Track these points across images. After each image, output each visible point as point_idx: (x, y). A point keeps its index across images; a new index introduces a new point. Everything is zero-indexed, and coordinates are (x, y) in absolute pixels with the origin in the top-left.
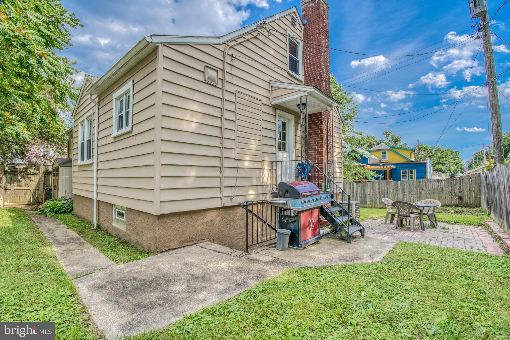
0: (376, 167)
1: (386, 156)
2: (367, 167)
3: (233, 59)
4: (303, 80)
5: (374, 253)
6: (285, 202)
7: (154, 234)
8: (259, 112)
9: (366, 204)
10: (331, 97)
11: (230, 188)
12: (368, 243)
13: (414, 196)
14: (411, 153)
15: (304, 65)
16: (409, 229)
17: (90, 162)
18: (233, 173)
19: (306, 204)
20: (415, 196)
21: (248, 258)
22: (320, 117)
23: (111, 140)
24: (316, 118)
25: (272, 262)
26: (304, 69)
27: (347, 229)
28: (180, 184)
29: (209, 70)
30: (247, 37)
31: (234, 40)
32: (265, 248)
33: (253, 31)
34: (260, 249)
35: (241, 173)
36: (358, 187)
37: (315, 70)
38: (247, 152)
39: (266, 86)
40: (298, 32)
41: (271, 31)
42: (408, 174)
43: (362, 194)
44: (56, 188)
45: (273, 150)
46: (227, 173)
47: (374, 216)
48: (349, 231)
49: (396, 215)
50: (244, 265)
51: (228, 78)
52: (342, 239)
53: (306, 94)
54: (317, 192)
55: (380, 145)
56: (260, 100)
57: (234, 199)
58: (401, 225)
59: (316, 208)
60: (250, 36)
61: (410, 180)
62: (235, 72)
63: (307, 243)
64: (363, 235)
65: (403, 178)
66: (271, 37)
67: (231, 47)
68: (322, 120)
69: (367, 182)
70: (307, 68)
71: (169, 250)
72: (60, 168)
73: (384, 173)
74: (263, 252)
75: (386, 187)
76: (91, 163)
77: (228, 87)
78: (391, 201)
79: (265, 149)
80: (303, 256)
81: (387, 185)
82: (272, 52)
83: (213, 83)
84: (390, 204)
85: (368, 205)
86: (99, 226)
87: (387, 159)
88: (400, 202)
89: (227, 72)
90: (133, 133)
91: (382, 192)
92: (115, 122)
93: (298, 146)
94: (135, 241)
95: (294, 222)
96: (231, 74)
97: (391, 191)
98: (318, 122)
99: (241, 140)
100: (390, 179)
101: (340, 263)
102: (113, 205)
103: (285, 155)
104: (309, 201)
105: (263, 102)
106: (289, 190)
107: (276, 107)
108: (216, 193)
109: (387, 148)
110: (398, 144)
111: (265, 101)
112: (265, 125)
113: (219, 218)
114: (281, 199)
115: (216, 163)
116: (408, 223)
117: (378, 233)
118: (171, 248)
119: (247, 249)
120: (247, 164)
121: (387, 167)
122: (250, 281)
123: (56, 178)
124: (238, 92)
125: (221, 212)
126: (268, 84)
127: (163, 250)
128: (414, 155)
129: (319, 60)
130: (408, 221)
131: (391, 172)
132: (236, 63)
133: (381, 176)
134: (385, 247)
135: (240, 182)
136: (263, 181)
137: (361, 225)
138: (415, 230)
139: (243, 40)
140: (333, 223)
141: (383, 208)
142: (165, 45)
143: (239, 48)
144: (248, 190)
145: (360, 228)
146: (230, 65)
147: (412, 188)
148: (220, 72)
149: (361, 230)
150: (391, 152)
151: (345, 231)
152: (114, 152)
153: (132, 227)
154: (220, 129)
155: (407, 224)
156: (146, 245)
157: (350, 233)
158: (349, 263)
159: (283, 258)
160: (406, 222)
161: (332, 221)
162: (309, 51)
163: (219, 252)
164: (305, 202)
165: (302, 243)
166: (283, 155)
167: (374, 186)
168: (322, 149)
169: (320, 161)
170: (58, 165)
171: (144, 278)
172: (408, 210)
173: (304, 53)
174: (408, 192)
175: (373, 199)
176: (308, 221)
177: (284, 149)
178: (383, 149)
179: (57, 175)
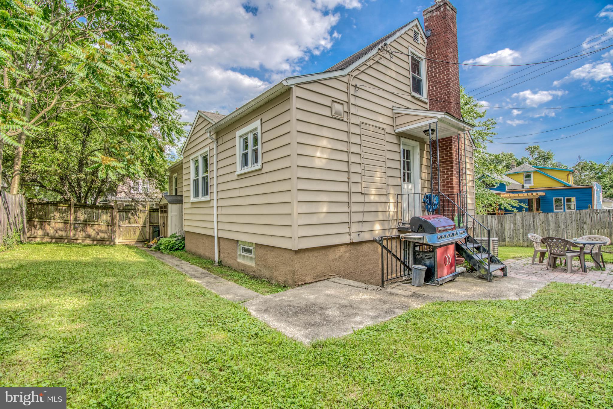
0: (516, 195)
1: (530, 180)
2: (504, 195)
3: (357, 89)
4: (427, 101)
5: (521, 291)
6: (422, 237)
7: (291, 268)
8: (383, 142)
9: (505, 241)
10: (462, 119)
11: (357, 223)
12: (513, 282)
13: (572, 231)
14: (568, 175)
15: (429, 83)
16: (565, 271)
17: (207, 198)
18: (359, 208)
19: (442, 239)
20: (574, 231)
21: (386, 292)
22: (450, 143)
23: (234, 177)
24: (445, 144)
25: (412, 296)
26: (429, 88)
27: (487, 267)
28: (314, 220)
29: (335, 104)
30: (369, 64)
31: (357, 69)
32: (400, 283)
33: (375, 56)
34: (395, 284)
35: (368, 208)
36: (493, 222)
37: (442, 89)
38: (373, 185)
39: (389, 113)
40: (420, 47)
41: (393, 53)
42: (564, 203)
43: (499, 229)
44: (165, 225)
45: (398, 181)
46: (354, 208)
47: (517, 255)
48: (489, 269)
49: (547, 255)
50: (385, 297)
51: (353, 110)
52: (482, 278)
53: (436, 120)
54: (453, 227)
55: (522, 166)
56: (384, 129)
57: (362, 235)
58: (553, 266)
59: (452, 243)
60: (372, 62)
61: (566, 211)
62: (360, 102)
63: (444, 280)
64: (505, 275)
65: (556, 209)
66: (394, 59)
67: (355, 77)
68: (451, 145)
69: (505, 214)
70: (432, 87)
71: (305, 283)
72: (170, 205)
73: (530, 201)
74: (399, 287)
75: (532, 220)
76: (209, 199)
77: (353, 119)
78: (540, 238)
79: (391, 181)
80: (441, 292)
81: (534, 218)
82: (394, 75)
83: (340, 117)
84: (539, 240)
85: (507, 243)
86: (220, 263)
87: (532, 184)
88: (552, 239)
89: (352, 104)
90: (263, 171)
91: (526, 227)
92: (238, 159)
93: (424, 176)
94: (267, 276)
95: (429, 258)
96: (355, 105)
97: (539, 225)
98: (447, 148)
99: (367, 173)
100: (537, 210)
101: (484, 299)
102: (237, 241)
103: (410, 186)
104: (445, 236)
105: (387, 131)
106: (424, 225)
107: (399, 135)
108: (344, 229)
109: (532, 170)
110: (549, 163)
111: (389, 129)
112: (390, 155)
113: (348, 254)
114: (414, 234)
115: (345, 198)
116: (563, 264)
117: (524, 273)
118: (306, 282)
119: (383, 283)
120: (372, 198)
121: (532, 194)
122: (397, 310)
123: (165, 215)
124: (363, 123)
125: (349, 248)
126: (391, 110)
127: (300, 284)
128: (573, 176)
129: (447, 77)
130: (563, 261)
131: (538, 200)
132: (360, 93)
133: (525, 206)
134: (534, 287)
135: (367, 217)
136: (389, 215)
137: (502, 264)
138: (572, 272)
139: (366, 67)
140: (470, 260)
141: (528, 246)
142: (297, 85)
143: (363, 77)
144: (373, 226)
145: (502, 266)
146: (354, 95)
147: (569, 222)
148: (345, 104)
149: (502, 269)
150: (538, 175)
151: (485, 268)
152: (238, 190)
153: (263, 263)
154: (347, 163)
155: (561, 264)
156: (281, 279)
157: (491, 271)
158: (494, 299)
159: (421, 293)
160: (561, 262)
161: (470, 258)
162: (433, 67)
163: (354, 287)
164: (441, 237)
165: (439, 280)
166: (408, 186)
167: (515, 219)
168: (452, 179)
169: (450, 192)
170: (167, 202)
171: (298, 305)
172: (562, 248)
173: (428, 69)
174: (563, 227)
175: (515, 235)
176: (444, 257)
177: (409, 180)
178: (527, 170)
179: (166, 212)
